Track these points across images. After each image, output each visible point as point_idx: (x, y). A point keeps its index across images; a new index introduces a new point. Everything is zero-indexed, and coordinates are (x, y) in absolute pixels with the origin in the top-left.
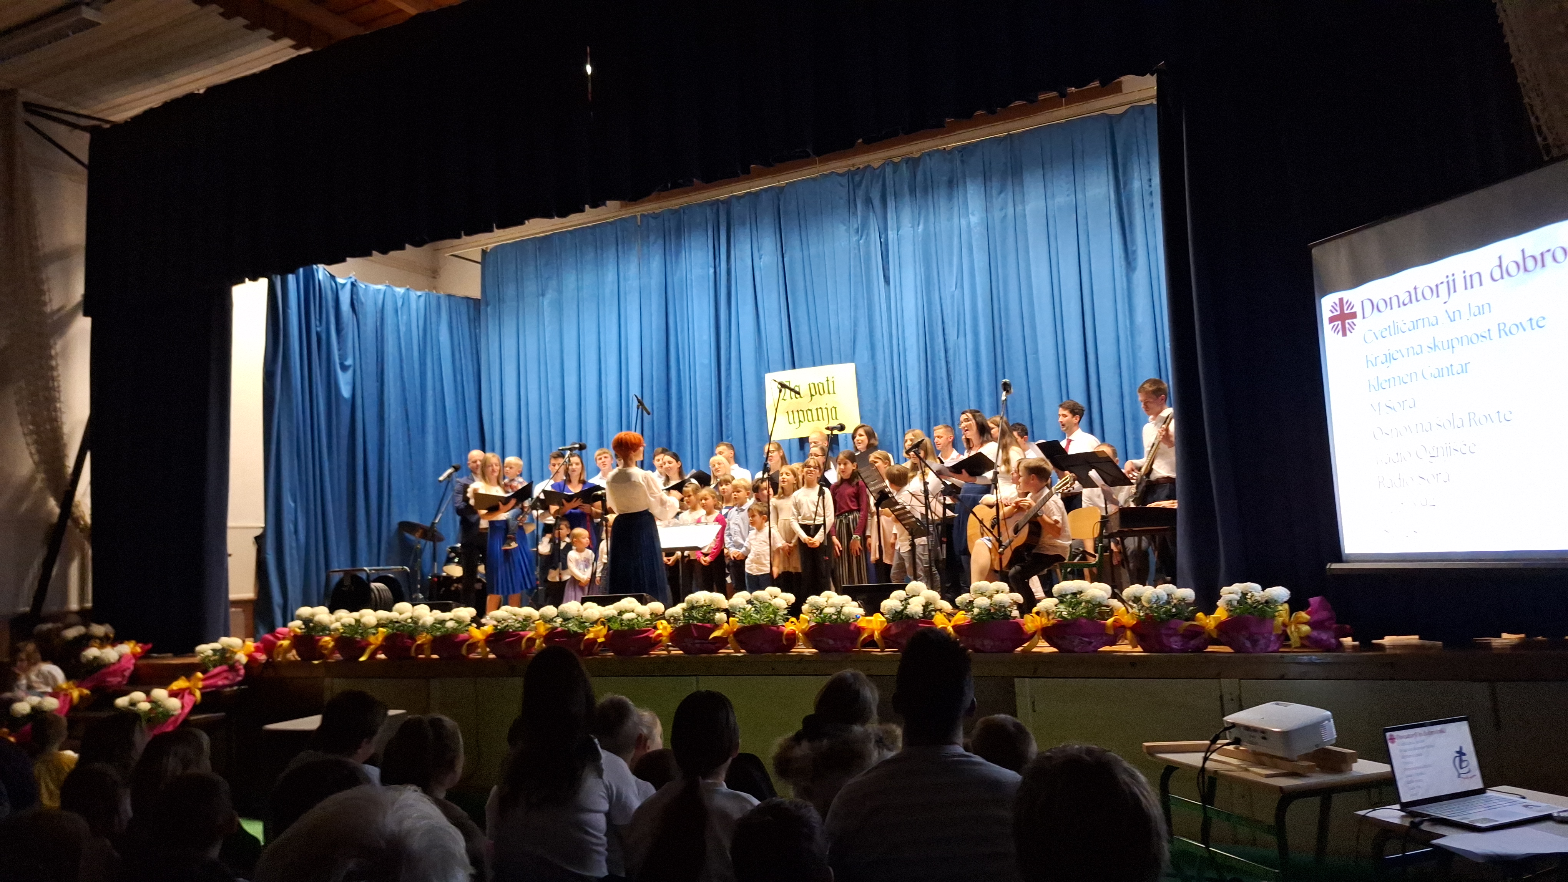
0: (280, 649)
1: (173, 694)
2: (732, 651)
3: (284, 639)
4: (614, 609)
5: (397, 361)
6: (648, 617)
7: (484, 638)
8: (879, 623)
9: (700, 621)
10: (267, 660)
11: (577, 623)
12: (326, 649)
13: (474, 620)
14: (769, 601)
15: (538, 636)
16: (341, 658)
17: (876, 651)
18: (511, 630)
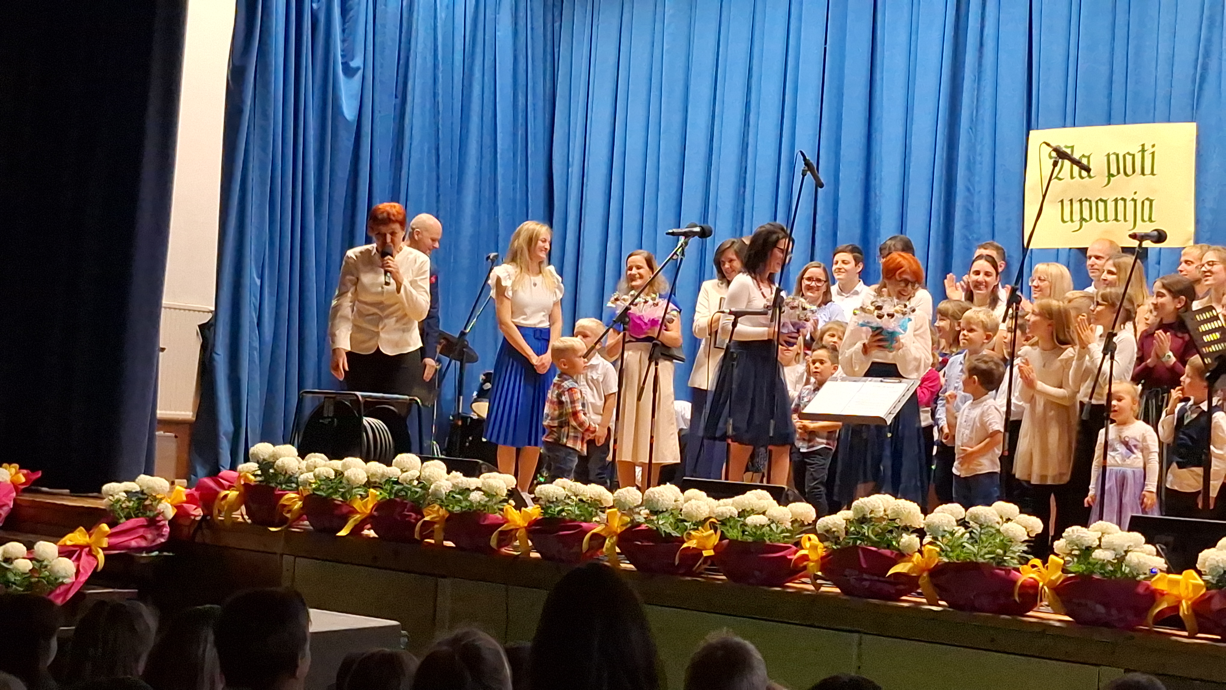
0: (223, 503)
1: (66, 552)
2: (924, 600)
3: (229, 488)
4: (733, 505)
5: (430, 64)
6: (788, 525)
7: (526, 525)
8: (1191, 588)
9: (874, 544)
10: (204, 517)
11: (672, 520)
12: (289, 511)
13: (513, 494)
14: (998, 526)
15: (610, 533)
16: (311, 528)
17: (1181, 636)
18: (567, 518)
